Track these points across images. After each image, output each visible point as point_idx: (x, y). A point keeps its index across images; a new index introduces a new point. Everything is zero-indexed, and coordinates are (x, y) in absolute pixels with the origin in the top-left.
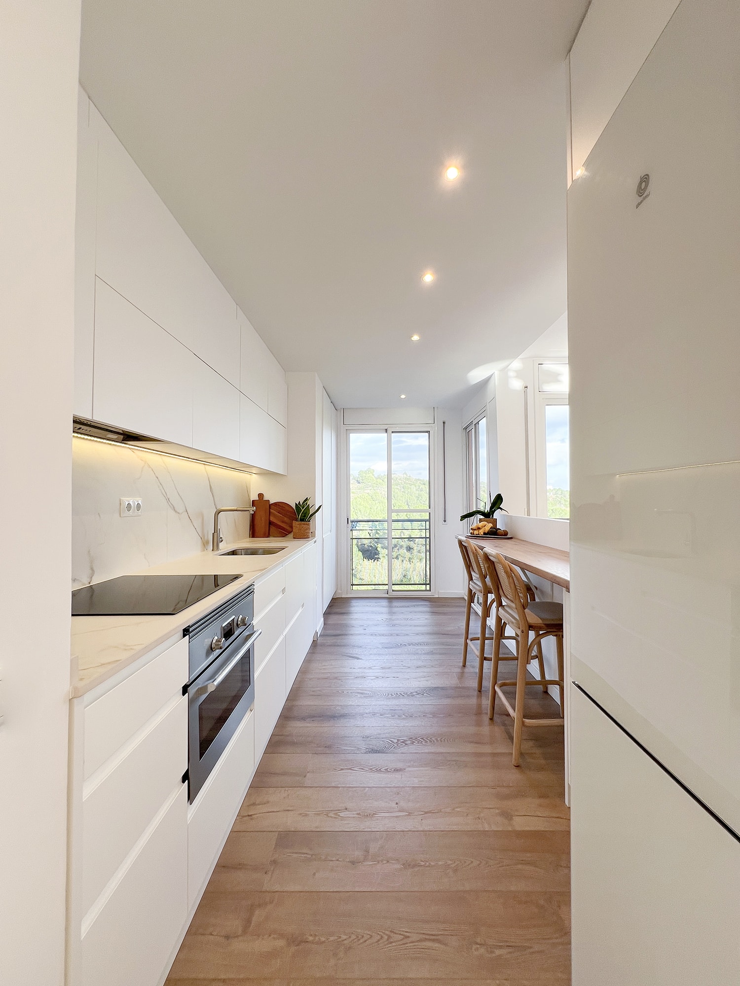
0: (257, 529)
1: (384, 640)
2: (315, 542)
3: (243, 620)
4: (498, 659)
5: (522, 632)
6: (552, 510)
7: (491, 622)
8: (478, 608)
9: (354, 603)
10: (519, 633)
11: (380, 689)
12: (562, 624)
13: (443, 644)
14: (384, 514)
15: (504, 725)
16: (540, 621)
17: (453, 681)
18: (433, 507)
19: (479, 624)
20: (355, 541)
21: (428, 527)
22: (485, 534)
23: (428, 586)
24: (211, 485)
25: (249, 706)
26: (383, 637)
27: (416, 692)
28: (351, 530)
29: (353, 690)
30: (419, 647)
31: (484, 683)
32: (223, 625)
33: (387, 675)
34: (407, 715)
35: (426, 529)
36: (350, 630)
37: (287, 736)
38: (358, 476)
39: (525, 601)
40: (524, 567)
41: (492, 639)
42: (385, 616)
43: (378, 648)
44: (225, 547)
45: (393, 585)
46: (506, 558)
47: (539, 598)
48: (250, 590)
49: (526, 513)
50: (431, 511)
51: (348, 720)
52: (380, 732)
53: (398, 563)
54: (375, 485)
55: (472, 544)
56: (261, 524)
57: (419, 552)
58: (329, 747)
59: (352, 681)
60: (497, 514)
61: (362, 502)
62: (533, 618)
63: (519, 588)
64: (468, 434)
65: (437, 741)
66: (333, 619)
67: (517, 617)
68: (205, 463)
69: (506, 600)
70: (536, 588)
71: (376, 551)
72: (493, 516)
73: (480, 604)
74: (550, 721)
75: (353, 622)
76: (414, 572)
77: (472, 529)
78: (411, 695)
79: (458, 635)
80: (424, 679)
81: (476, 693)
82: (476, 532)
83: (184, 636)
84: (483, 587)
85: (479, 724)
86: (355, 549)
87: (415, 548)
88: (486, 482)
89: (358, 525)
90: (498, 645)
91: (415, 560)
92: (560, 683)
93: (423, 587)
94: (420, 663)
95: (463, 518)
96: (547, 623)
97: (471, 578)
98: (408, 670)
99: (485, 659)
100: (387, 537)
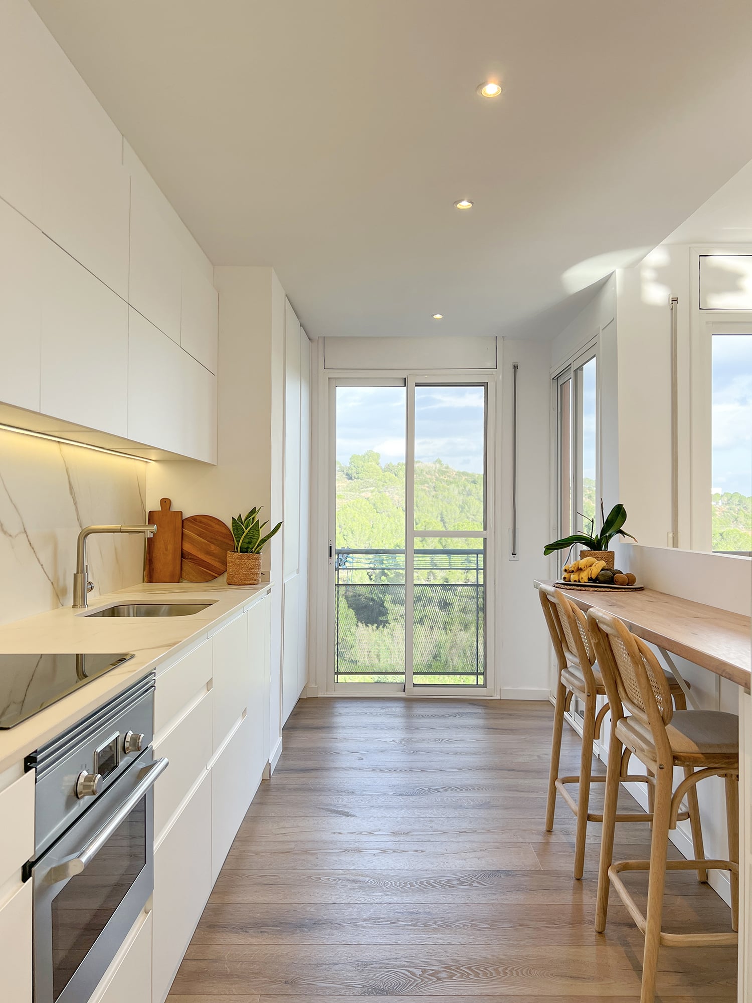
0: (158, 565)
1: (397, 779)
2: (269, 591)
3: (135, 739)
4: (614, 818)
5: (661, 768)
6: (721, 534)
7: (602, 748)
8: (576, 722)
9: (341, 708)
10: (655, 769)
11: (390, 873)
12: (738, 754)
13: (509, 788)
14: (397, 539)
15: (625, 944)
16: (695, 748)
17: (528, 860)
18: (492, 526)
19: (579, 751)
20: (342, 590)
21: (481, 566)
22: (590, 579)
23: (481, 677)
24: (72, 482)
25: (142, 905)
26: (395, 775)
27: (459, 880)
28: (337, 569)
29: (339, 875)
30: (465, 795)
31: (588, 865)
32: (99, 750)
33: (402, 847)
34: (440, 923)
35: (477, 569)
36: (333, 761)
37: (215, 961)
38: (348, 465)
39: (666, 708)
40: (666, 646)
41: (602, 780)
42: (399, 735)
43: (385, 794)
44: (97, 600)
45: (415, 673)
46: (631, 627)
47: (693, 704)
48: (147, 683)
49: (671, 541)
50: (489, 534)
51: (328, 932)
52: (388, 954)
53: (423, 632)
54: (381, 483)
55: (566, 600)
56: (166, 557)
57: (464, 610)
58: (293, 983)
59: (334, 858)
60: (615, 543)
61: (357, 516)
62: (681, 742)
63: (655, 684)
64: (561, 390)
65: (498, 973)
66: (302, 739)
67: (650, 737)
68: (60, 440)
69: (630, 707)
70: (689, 686)
71: (381, 608)
72: (607, 547)
73: (581, 714)
74: (712, 936)
75: (340, 745)
76: (454, 651)
77: (566, 570)
78: (449, 885)
79: (539, 772)
80: (473, 855)
81: (572, 883)
82: (574, 577)
83: (27, 769)
84: (588, 683)
85: (577, 941)
86: (343, 603)
87: (456, 604)
88: (594, 479)
89: (351, 560)
90: (615, 793)
91: (456, 627)
92: (732, 866)
93: (471, 680)
94: (465, 825)
95: (550, 548)
96: (708, 751)
97: (563, 665)
98: (443, 838)
99: (590, 818)
100: (403, 582)
